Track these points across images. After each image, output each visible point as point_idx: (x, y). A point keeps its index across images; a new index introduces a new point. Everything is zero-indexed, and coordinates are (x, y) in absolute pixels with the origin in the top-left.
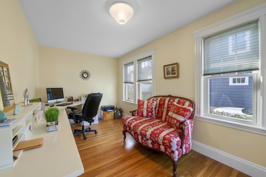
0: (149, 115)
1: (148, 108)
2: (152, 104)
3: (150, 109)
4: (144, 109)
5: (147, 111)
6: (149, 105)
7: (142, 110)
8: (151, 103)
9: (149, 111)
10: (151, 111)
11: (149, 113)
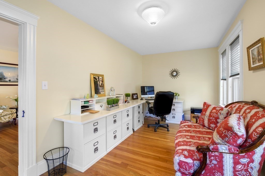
0: (211, 127)
1: (210, 116)
2: (218, 112)
3: (214, 118)
4: (205, 116)
5: (209, 120)
6: (213, 113)
7: (203, 117)
8: (217, 110)
9: (211, 121)
10: (214, 121)
11: (211, 123)
